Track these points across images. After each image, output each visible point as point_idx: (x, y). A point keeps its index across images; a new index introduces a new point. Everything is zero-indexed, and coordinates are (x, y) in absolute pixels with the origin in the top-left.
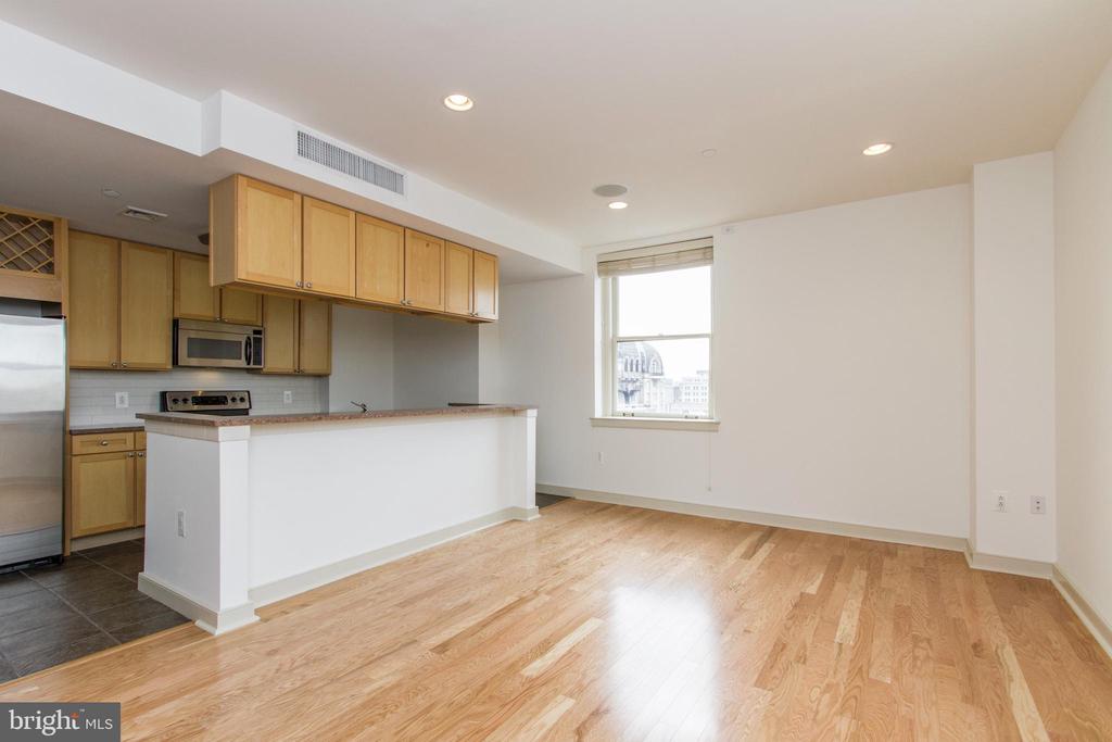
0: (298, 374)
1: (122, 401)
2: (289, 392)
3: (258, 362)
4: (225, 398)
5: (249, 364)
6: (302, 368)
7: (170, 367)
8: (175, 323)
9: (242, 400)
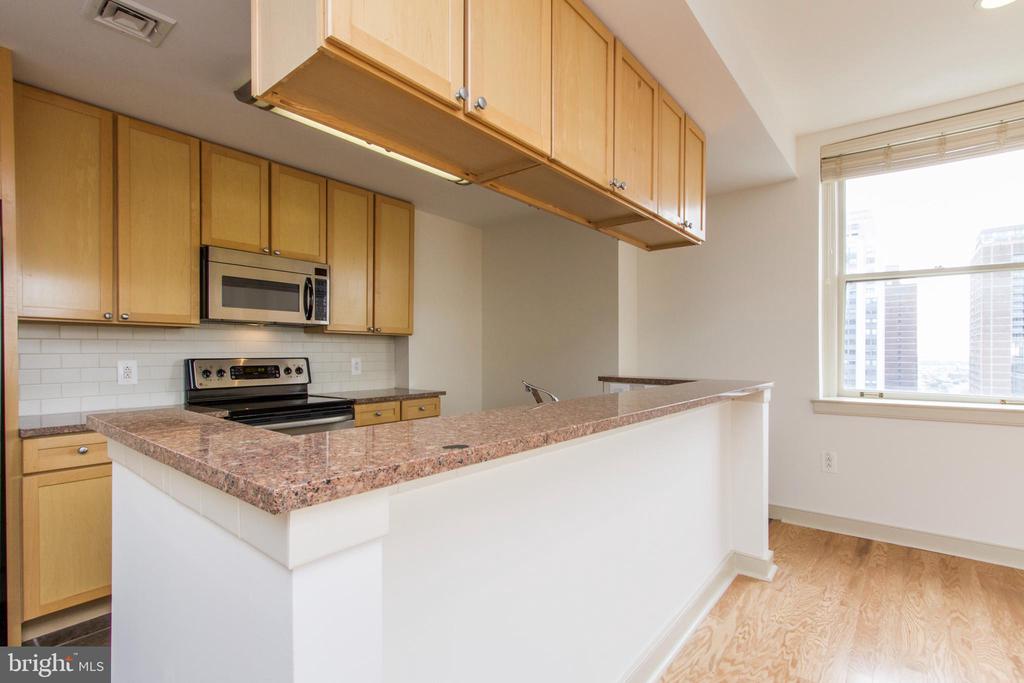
0: (373, 333)
1: (128, 375)
2: (359, 360)
3: (321, 315)
4: (277, 368)
5: (309, 318)
6: (376, 327)
7: (197, 321)
8: (204, 253)
9: (299, 371)
